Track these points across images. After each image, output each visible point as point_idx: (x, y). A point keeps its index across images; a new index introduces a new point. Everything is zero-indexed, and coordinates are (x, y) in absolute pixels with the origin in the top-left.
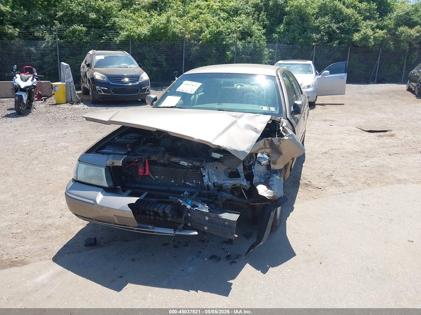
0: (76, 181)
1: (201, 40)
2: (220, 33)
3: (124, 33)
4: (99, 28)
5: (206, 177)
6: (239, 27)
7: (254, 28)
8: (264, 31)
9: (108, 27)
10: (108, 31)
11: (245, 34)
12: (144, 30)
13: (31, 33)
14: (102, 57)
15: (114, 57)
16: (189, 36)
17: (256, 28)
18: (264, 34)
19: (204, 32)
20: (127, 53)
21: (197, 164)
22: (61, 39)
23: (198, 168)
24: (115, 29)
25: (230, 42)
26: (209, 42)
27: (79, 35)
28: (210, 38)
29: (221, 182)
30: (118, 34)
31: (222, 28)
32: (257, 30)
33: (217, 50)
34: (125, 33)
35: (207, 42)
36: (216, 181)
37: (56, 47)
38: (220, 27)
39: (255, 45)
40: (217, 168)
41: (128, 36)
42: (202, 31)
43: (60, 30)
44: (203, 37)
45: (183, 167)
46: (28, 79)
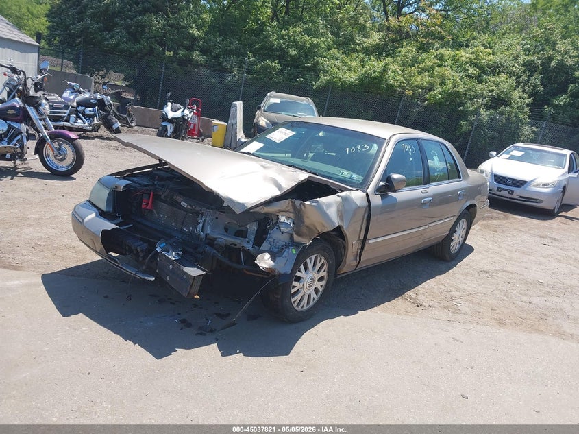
0: (89, 201)
1: (426, 100)
2: (457, 94)
3: (324, 78)
4: (297, 67)
5: (201, 225)
6: (493, 90)
7: (516, 94)
8: (530, 100)
9: (308, 67)
10: (306, 73)
11: (498, 102)
12: (352, 78)
13: (219, 64)
14: (278, 101)
15: (292, 102)
16: (411, 92)
17: (518, 95)
18: (528, 105)
19: (434, 90)
20: (311, 101)
21: (198, 209)
22: (249, 74)
23: (198, 214)
24: (316, 70)
25: (471, 108)
26: (439, 105)
27: (270, 72)
28: (439, 99)
29: (215, 236)
30: (317, 77)
31: (461, 89)
32: (520, 98)
33: (449, 116)
34: (328, 78)
35: (435, 104)
36: (208, 232)
37: (241, 83)
38: (458, 86)
39: (508, 119)
40: (217, 218)
41: (329, 82)
42: (431, 89)
43: (252, 64)
44: (430, 97)
45: (182, 208)
46: (178, 110)
